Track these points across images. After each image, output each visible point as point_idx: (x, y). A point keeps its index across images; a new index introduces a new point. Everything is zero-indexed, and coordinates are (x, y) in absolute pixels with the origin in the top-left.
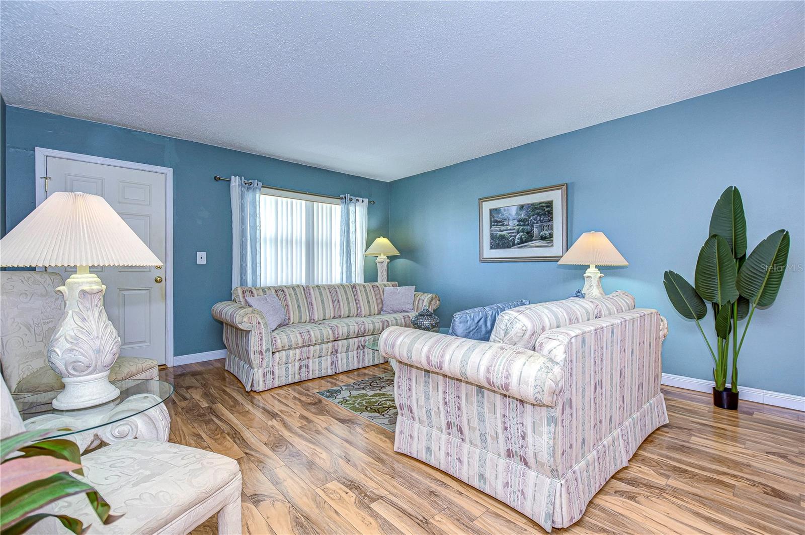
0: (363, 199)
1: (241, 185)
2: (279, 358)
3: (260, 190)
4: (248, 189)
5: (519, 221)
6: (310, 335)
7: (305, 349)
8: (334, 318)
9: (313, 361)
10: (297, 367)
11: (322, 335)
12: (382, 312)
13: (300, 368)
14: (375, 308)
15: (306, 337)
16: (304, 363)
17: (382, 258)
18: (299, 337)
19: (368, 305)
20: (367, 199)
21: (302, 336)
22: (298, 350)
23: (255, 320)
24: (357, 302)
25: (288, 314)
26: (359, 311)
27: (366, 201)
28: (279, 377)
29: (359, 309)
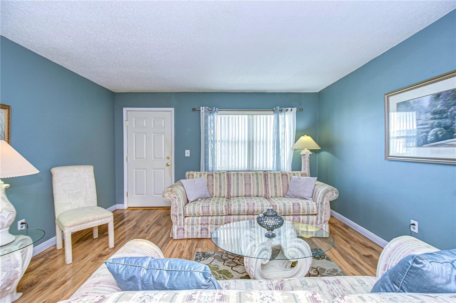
0: (292, 108)
1: (205, 111)
2: (188, 221)
3: (217, 112)
4: (210, 113)
5: (434, 113)
6: (208, 209)
7: (205, 218)
8: (245, 196)
9: (211, 226)
10: (199, 229)
11: (217, 210)
12: (286, 196)
13: (202, 230)
14: (280, 192)
15: (206, 210)
16: (205, 226)
17: (306, 152)
18: (201, 209)
19: (275, 189)
20: (296, 108)
21: (203, 209)
22: (200, 218)
23: (172, 196)
24: (267, 185)
25: (213, 190)
26: (267, 193)
27: (295, 110)
28: (187, 232)
29: (267, 191)
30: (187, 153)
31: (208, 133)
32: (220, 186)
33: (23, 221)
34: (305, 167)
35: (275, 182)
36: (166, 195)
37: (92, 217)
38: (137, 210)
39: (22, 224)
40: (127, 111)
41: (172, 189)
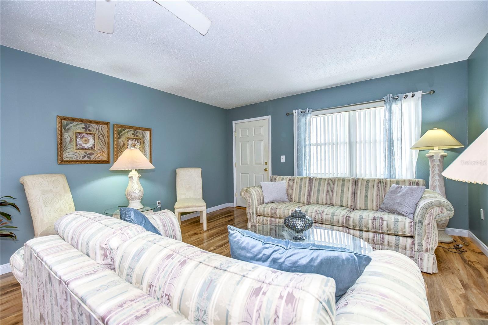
0: (415, 93)
1: (298, 114)
2: (259, 220)
3: (311, 114)
4: (303, 115)
6: (276, 210)
7: (273, 219)
8: (326, 204)
9: (279, 228)
14: (373, 204)
15: (273, 211)
17: (436, 152)
18: (269, 210)
19: (365, 200)
20: (421, 91)
21: (271, 210)
22: (269, 218)
23: (247, 195)
24: (355, 194)
25: (292, 195)
26: (355, 204)
27: (419, 94)
28: (259, 230)
29: (355, 202)
30: (283, 159)
31: (301, 137)
32: (300, 192)
33: (160, 201)
34: (434, 173)
35: (367, 191)
36: (243, 194)
37: (192, 204)
38: (242, 209)
39: (159, 203)
40: (235, 124)
41: (247, 189)
